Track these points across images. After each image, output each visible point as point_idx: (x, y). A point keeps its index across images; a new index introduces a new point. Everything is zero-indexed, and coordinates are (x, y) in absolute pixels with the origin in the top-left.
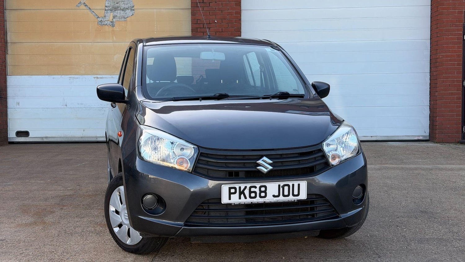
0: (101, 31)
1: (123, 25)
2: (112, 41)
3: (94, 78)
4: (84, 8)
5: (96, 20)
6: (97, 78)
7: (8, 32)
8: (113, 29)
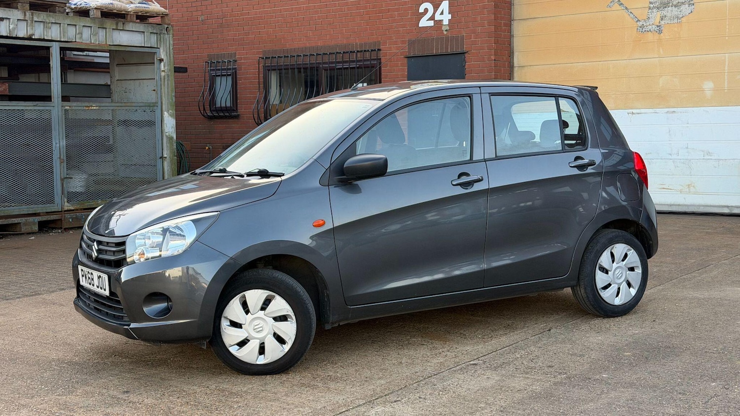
0: (642, 42)
1: (676, 29)
2: (657, 56)
3: (628, 113)
4: (619, 8)
5: (635, 26)
6: (633, 113)
7: (514, 51)
8: (659, 37)
